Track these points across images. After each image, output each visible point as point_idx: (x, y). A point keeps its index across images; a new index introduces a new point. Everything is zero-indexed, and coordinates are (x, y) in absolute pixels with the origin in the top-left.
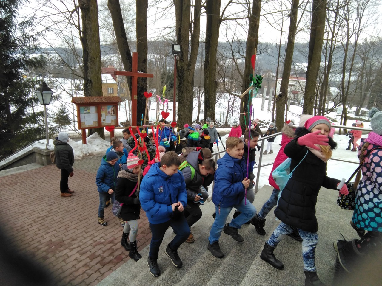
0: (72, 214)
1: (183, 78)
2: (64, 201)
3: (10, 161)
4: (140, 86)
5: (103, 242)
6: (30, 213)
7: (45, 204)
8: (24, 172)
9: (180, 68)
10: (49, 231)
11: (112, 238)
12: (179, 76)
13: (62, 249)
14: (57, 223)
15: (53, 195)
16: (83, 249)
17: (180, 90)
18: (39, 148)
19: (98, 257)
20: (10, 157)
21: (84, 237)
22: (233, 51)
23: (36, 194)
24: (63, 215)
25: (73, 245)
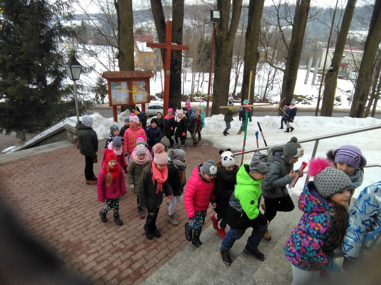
0: (95, 207)
1: (221, 50)
2: (88, 190)
3: (44, 135)
4: (174, 59)
5: (122, 248)
6: (53, 203)
7: (69, 192)
8: (54, 150)
9: (218, 38)
10: (68, 227)
11: (132, 244)
12: (217, 47)
13: (78, 253)
14: (78, 217)
15: (79, 181)
16: (101, 255)
17: (216, 63)
18: (70, 125)
19: (115, 268)
20: (45, 132)
21: (103, 240)
22: (280, 17)
23: (62, 179)
24: (85, 208)
25: (90, 249)
